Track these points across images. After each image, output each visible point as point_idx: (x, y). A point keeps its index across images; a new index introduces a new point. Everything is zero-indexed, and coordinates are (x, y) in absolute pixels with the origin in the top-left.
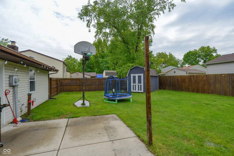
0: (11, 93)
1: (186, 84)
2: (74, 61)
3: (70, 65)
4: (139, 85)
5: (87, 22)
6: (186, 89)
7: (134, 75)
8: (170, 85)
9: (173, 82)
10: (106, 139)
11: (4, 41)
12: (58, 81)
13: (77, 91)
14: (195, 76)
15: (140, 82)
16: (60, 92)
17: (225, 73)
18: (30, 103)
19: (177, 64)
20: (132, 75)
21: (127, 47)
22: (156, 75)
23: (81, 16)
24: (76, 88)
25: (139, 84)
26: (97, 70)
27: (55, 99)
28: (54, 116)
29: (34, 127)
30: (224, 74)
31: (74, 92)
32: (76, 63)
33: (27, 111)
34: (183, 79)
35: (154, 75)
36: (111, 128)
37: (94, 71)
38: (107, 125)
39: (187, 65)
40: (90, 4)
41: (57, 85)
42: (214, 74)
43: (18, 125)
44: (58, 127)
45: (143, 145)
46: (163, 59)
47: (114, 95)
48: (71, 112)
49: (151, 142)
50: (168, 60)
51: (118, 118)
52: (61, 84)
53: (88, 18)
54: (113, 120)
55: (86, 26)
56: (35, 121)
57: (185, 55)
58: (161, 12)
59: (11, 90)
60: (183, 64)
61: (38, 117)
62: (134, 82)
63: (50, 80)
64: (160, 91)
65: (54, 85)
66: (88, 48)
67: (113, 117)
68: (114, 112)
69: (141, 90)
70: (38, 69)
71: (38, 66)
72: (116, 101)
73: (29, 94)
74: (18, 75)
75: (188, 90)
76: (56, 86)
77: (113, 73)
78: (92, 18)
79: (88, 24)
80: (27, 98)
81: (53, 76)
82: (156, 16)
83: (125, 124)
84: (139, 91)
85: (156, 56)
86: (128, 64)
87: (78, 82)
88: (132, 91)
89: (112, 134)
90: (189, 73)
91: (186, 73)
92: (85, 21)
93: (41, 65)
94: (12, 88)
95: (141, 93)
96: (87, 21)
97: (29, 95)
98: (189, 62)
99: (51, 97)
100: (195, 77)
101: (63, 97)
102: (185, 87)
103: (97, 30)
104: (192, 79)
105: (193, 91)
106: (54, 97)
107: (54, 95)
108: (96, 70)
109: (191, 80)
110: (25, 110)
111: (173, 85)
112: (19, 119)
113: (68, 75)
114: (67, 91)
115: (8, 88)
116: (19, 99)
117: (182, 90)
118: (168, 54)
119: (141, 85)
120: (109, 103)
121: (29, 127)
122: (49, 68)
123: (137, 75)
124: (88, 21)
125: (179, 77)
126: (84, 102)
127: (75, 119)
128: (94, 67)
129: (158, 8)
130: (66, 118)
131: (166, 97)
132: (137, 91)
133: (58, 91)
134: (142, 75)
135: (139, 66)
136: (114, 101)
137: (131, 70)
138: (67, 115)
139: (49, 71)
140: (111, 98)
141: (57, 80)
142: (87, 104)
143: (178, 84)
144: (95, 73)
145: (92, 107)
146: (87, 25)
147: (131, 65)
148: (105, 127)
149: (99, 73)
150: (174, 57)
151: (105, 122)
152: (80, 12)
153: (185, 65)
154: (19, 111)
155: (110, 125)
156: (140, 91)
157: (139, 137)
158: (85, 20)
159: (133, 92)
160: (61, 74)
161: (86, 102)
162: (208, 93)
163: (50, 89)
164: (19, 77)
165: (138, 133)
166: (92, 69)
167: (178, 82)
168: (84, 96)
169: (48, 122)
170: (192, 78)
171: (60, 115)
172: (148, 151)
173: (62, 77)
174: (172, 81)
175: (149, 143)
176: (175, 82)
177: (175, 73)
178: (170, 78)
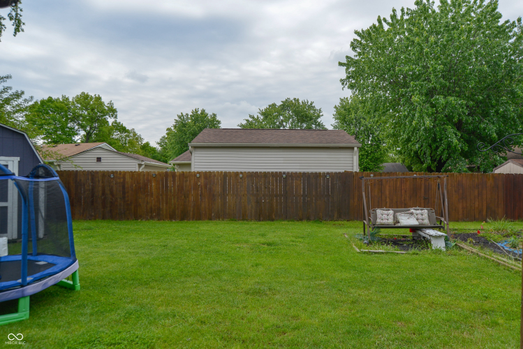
1: (152, 196)
6: (151, 212)
8: (92, 202)
14: (178, 174)
17: (243, 170)
30: (242, 173)
42: (222, 172)
75: (156, 214)
90: (147, 166)
91: (137, 166)
100: (177, 178)
102: (149, 205)
104: (170, 184)
105: (172, 217)
109: (167, 186)
111: (104, 200)
117: (137, 217)
125: (127, 177)
134: (11, 162)
143: (124, 197)
162: (210, 219)
167: (124, 193)
170: (170, 179)
174: (100, 188)
176: (112, 193)
177: (99, 163)
178: (92, 179)
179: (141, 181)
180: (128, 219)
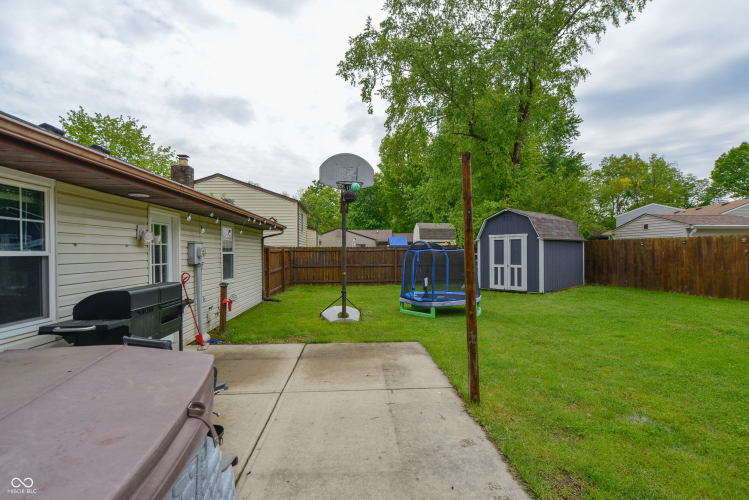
0: (191, 279)
1: (683, 265)
2: (331, 196)
3: (317, 208)
4: (512, 269)
5: (363, 85)
6: (682, 284)
7: (498, 237)
8: (626, 270)
9: (635, 262)
10: (381, 384)
11: (162, 153)
12: (286, 255)
13: (333, 283)
14: (714, 239)
15: (516, 259)
16: (290, 285)
18: (225, 305)
19: (687, 196)
20: (492, 238)
21: (483, 149)
22: (574, 239)
23: (345, 70)
24: (331, 276)
25: (513, 266)
26: (398, 222)
27: (278, 301)
28: (274, 337)
29: (235, 354)
31: (325, 287)
32: (335, 202)
33: (218, 324)
34: (671, 250)
35: (567, 238)
36: (398, 367)
37: (387, 226)
38: (392, 361)
39: (728, 198)
40: (371, 29)
41: (283, 266)
43: (205, 347)
44: (283, 358)
45: (459, 402)
46: (626, 181)
47: (425, 296)
48: (312, 332)
49: (476, 397)
50: (648, 182)
51: (423, 350)
52: (294, 265)
53: (364, 75)
54: (408, 354)
55: (361, 98)
56: (236, 344)
57: (720, 160)
58: (608, 23)
59: (192, 274)
60: (713, 192)
61: (242, 336)
62: (499, 259)
63: (266, 251)
64: (591, 288)
65: (275, 267)
66: (354, 171)
67: (410, 348)
68: (419, 338)
69: (519, 284)
70: (242, 227)
71: (241, 219)
72: (433, 310)
73: (222, 284)
74: (203, 240)
75: (687, 287)
76: (280, 268)
77: (445, 230)
78: (378, 70)
79: (364, 90)
80: (219, 294)
81: (273, 241)
82: (591, 38)
83: (435, 362)
84: (513, 288)
85: (600, 168)
86: (486, 203)
87: (336, 257)
88: (492, 285)
89: (396, 379)
90: (700, 230)
91: (685, 231)
92: (357, 84)
93: (246, 217)
94: (192, 269)
95: (520, 292)
96: (362, 82)
97: (224, 287)
98: (738, 185)
99: (267, 296)
100: (714, 245)
101: (296, 297)
102: (680, 277)
103: (390, 104)
104: (704, 252)
105: (708, 292)
106: (275, 297)
107: (275, 293)
108: (393, 221)
109: (700, 255)
110: (215, 322)
111: (636, 269)
112: (206, 337)
113: (311, 240)
114: (309, 283)
115: (186, 269)
116: (204, 294)
117: (667, 288)
118: (647, 161)
119: (519, 270)
120: (412, 316)
121: (226, 354)
122: (263, 222)
123: (507, 239)
124: (366, 82)
125: (657, 244)
126: (344, 309)
127: (319, 346)
128: (386, 211)
129: (596, 10)
130: (300, 342)
131: (595, 306)
132: (507, 286)
133: (286, 283)
134: (523, 238)
135: (513, 210)
136: (427, 311)
137: (488, 221)
138: (303, 336)
139: (262, 229)
140: (417, 304)
141: (283, 252)
142: (353, 314)
143: (653, 266)
144: (391, 231)
145: (364, 323)
146: (364, 95)
147: (494, 204)
148: (383, 365)
149: (402, 232)
150: (674, 170)
151: (389, 356)
152: (344, 60)
153: (720, 196)
154: (204, 320)
155: (399, 362)
156: (516, 288)
157: (456, 388)
158: (357, 80)
159: (496, 290)
160: (293, 236)
161: (350, 310)
163: (266, 274)
164: (204, 245)
165: (456, 381)
166: (380, 220)
167: (654, 261)
168: (344, 293)
169: (261, 347)
170: (704, 246)
171: (286, 336)
172: (465, 413)
173: (294, 244)
174: (632, 256)
175: (472, 398)
176: (642, 262)
177: (646, 231)
178: (626, 248)
179: (671, 249)
180: (658, 290)
